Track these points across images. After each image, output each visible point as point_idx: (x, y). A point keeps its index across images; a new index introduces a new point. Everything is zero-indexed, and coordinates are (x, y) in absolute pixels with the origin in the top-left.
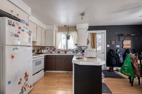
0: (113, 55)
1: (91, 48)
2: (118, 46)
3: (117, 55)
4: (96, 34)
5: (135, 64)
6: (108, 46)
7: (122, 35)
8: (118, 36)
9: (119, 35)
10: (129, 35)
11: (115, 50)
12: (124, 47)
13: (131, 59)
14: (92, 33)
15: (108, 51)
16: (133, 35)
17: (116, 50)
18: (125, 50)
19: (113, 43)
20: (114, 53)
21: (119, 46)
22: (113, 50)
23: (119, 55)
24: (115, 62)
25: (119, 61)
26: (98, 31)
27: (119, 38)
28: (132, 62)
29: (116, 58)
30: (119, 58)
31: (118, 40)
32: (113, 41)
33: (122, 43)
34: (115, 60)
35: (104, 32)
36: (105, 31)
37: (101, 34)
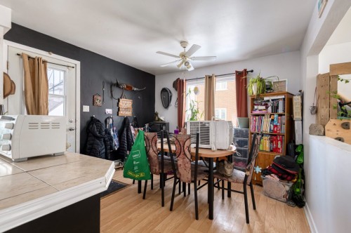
0: (100, 133)
1: (21, 113)
2: (109, 111)
3: (108, 133)
4: (44, 62)
5: (151, 151)
6: (86, 109)
7: (118, 85)
8: (109, 86)
9: (112, 85)
10: (129, 88)
11: (103, 122)
12: (121, 113)
13: (145, 140)
14: (29, 57)
15: (85, 125)
16: (135, 89)
17: (104, 119)
18: (123, 120)
19: (98, 103)
20: (101, 129)
21: (111, 110)
22: (99, 121)
23: (112, 133)
24: (104, 150)
25: (111, 148)
26: (53, 55)
27: (111, 92)
28: (146, 147)
29: (105, 141)
30: (111, 139)
31: (110, 95)
32: (99, 98)
33: (118, 104)
34: (104, 146)
35: (74, 66)
36: (78, 63)
37: (65, 68)
